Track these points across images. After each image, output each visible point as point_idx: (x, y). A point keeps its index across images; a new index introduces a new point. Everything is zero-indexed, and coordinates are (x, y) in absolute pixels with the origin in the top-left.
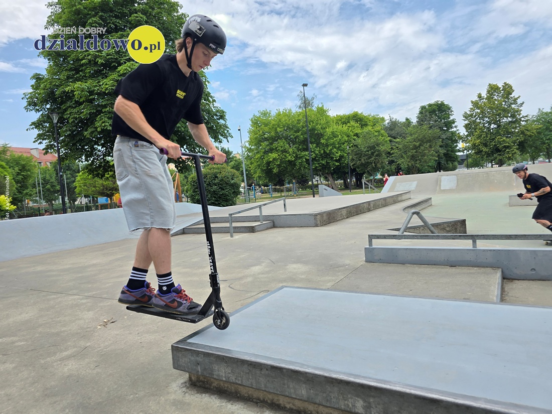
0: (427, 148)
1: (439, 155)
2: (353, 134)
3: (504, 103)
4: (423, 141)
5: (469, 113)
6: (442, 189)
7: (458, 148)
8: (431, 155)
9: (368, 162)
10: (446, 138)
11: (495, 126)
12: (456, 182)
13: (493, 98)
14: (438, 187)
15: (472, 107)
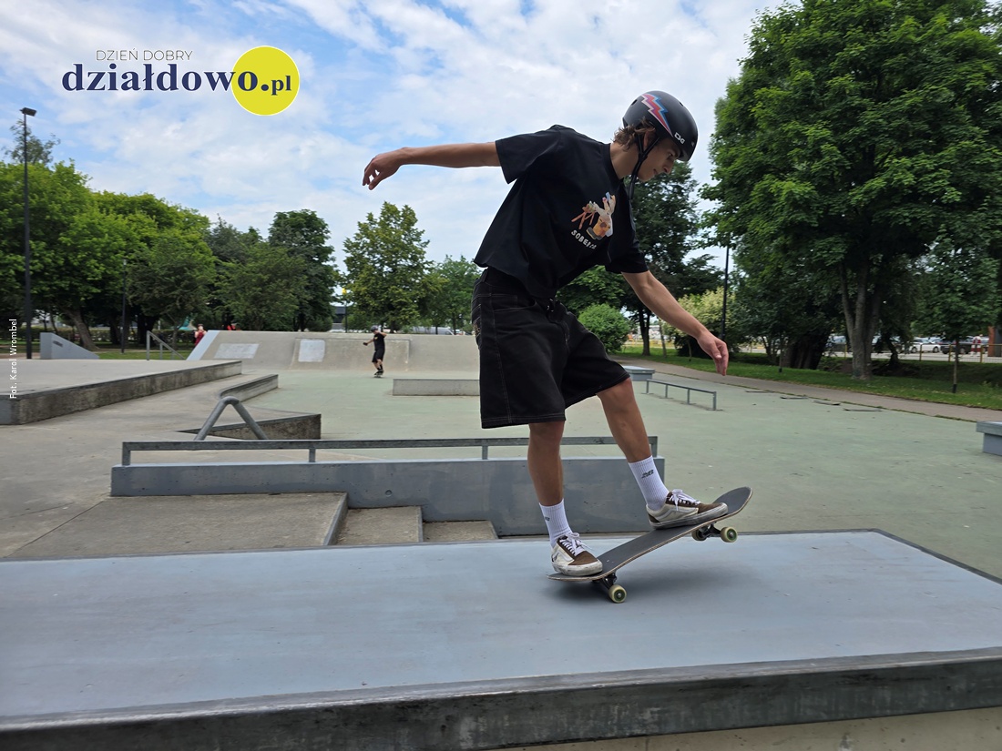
0: (281, 287)
1: (301, 302)
2: (139, 237)
3: (403, 236)
4: (276, 273)
5: (353, 241)
6: (300, 360)
7: (334, 295)
8: (289, 301)
9: (166, 298)
10: (316, 275)
11: (390, 269)
12: (323, 351)
13: (388, 225)
14: (294, 358)
15: (359, 232)
